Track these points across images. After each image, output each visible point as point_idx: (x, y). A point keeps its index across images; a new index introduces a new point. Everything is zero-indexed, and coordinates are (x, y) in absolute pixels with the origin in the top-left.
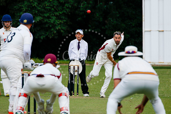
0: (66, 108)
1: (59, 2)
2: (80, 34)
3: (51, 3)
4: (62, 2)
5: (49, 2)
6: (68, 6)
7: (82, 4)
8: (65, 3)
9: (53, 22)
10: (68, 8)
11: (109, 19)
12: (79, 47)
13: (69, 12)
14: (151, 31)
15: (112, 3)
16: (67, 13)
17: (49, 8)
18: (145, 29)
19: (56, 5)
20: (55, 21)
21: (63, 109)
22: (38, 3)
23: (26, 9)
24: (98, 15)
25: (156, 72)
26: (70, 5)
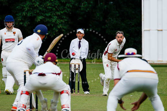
0: (67, 105)
1: (61, 2)
2: (81, 33)
3: (52, 3)
4: (63, 2)
5: (51, 1)
6: (69, 6)
7: (83, 4)
8: (66, 3)
9: (54, 22)
10: (69, 8)
11: (109, 18)
12: (80, 46)
13: (70, 12)
14: (150, 31)
15: (112, 3)
16: (68, 13)
17: (51, 8)
18: (144, 29)
19: (57, 5)
20: (56, 20)
21: (64, 107)
22: (39, 3)
23: (28, 9)
24: (98, 15)
25: (155, 70)
26: (71, 4)
